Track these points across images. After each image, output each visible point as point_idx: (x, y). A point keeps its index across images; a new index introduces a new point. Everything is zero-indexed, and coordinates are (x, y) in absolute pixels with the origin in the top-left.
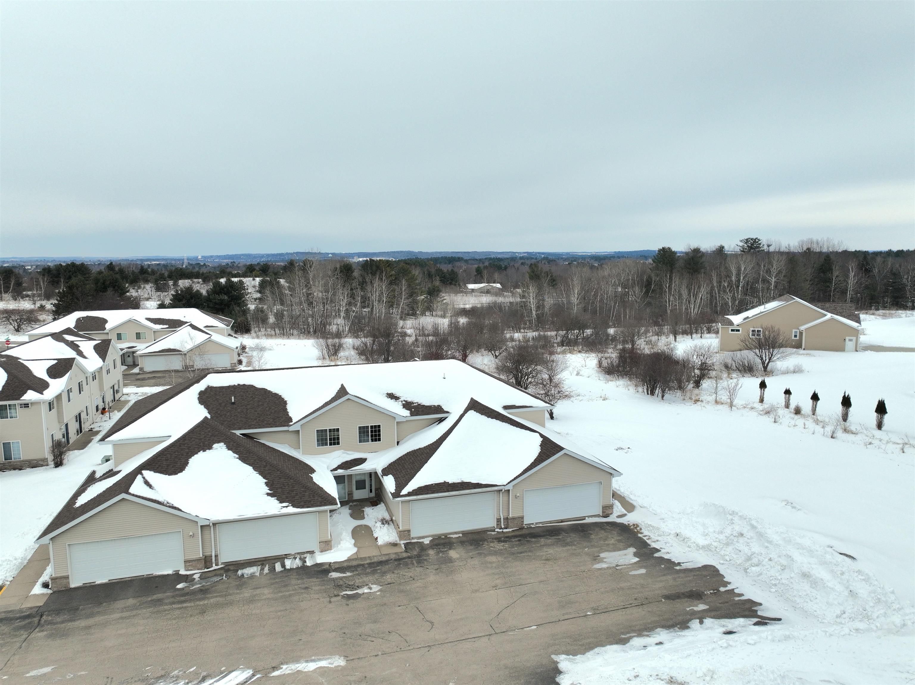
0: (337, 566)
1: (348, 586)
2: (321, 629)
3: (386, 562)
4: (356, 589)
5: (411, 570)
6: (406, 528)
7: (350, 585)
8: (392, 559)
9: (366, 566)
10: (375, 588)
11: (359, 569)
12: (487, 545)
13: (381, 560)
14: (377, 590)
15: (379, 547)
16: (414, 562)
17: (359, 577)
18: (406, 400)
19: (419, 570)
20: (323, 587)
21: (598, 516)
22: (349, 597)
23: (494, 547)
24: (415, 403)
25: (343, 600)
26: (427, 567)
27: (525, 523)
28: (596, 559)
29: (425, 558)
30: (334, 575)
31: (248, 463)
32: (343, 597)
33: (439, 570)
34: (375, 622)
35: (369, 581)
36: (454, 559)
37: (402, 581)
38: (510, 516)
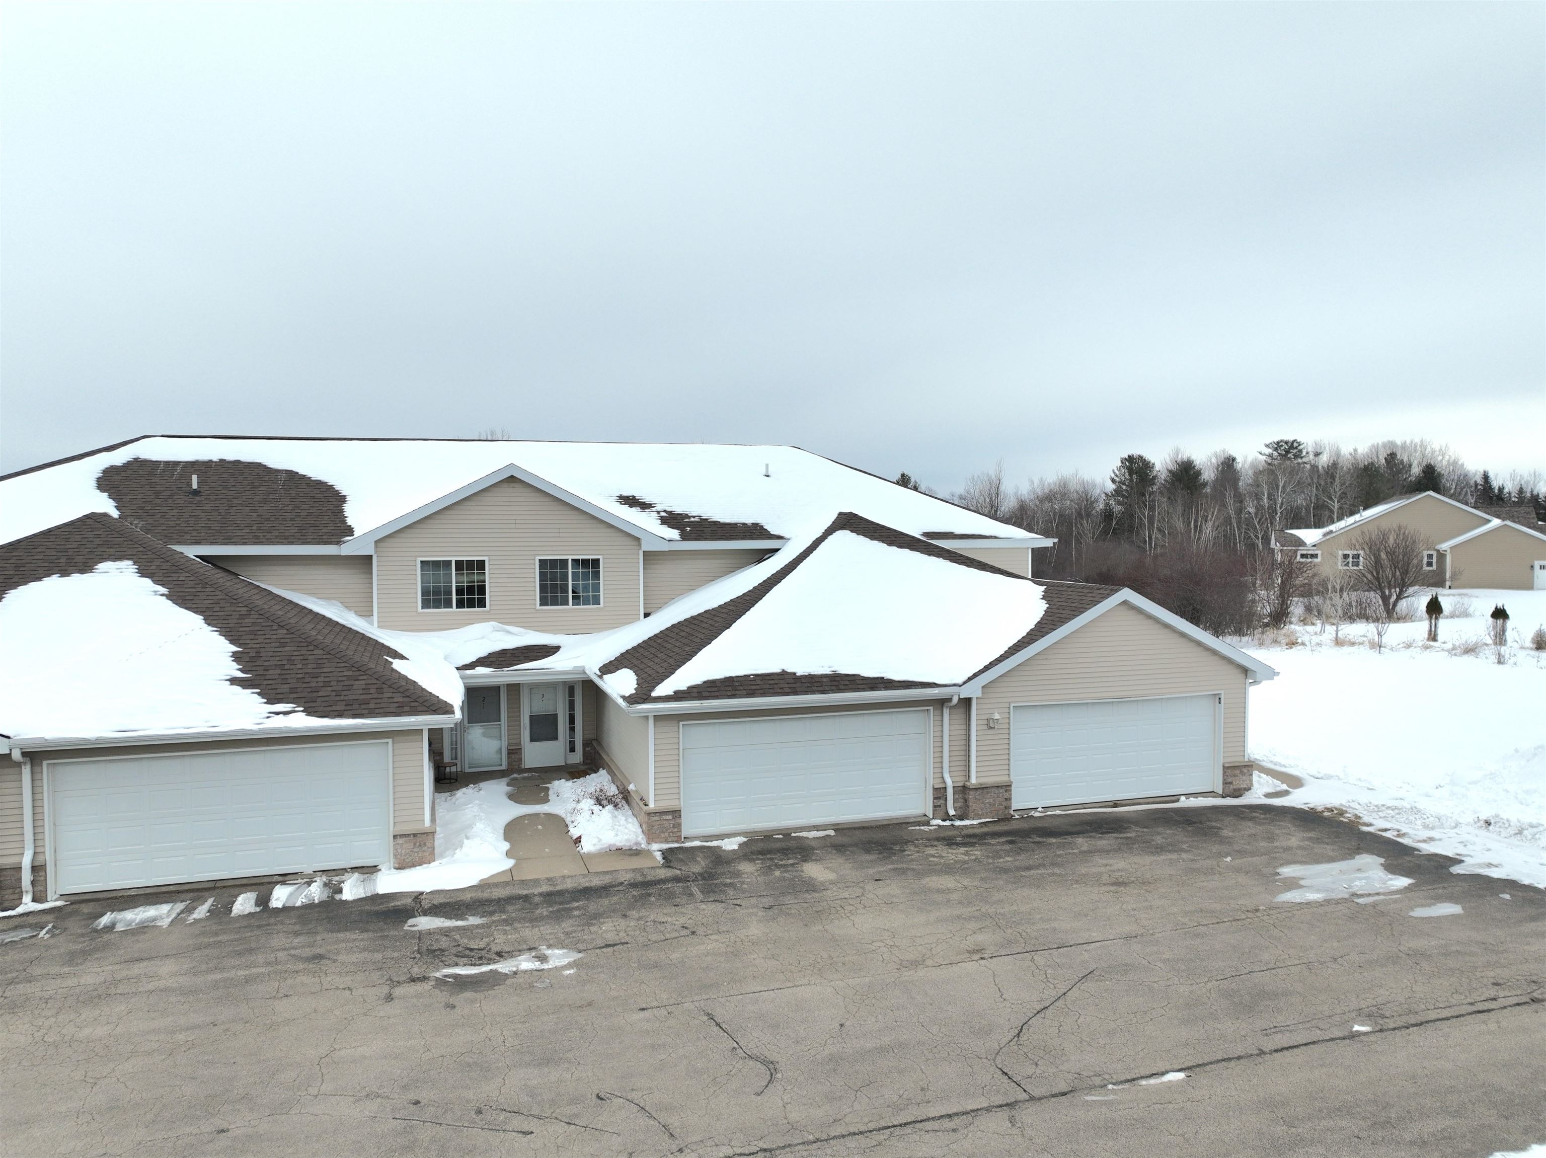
0: (441, 899)
1: (467, 952)
2: (324, 1087)
3: (604, 890)
4: (490, 961)
5: (684, 910)
6: (669, 804)
7: (471, 950)
8: (622, 883)
9: (537, 899)
10: (559, 958)
11: (510, 908)
12: (918, 852)
13: (587, 885)
14: (565, 961)
15: (584, 859)
16: (695, 890)
17: (508, 928)
18: (669, 509)
19: (709, 908)
20: (378, 956)
21: (1211, 794)
22: (462, 983)
23: (941, 857)
24: (694, 517)
25: (437, 991)
26: (738, 902)
27: (1015, 805)
28: (1271, 881)
29: (728, 881)
30: (425, 923)
31: (194, 606)
32: (441, 983)
33: (775, 910)
34: (547, 1061)
35: (542, 938)
36: (822, 883)
37: (654, 937)
38: (974, 780)
